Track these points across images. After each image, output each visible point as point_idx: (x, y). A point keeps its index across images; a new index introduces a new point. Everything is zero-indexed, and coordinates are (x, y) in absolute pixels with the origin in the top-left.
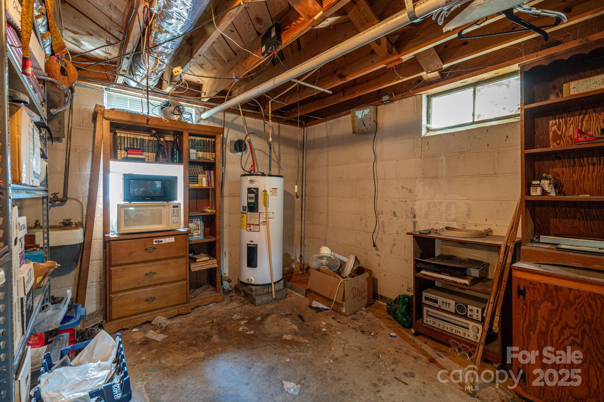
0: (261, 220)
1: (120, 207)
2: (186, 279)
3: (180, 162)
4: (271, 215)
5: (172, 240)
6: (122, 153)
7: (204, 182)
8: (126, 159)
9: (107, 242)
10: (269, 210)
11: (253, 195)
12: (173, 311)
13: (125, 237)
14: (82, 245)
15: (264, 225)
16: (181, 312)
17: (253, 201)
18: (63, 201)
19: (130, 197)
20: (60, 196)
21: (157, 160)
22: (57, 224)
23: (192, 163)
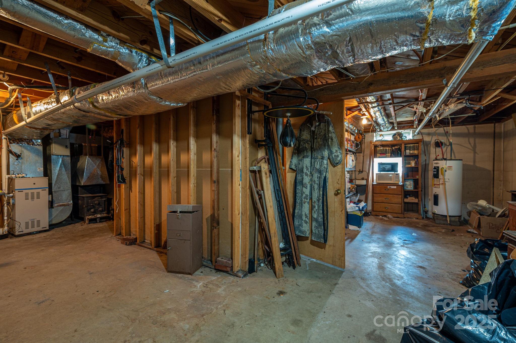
0: (441, 183)
1: (377, 174)
2: (401, 204)
3: (401, 156)
4: (447, 180)
5: (395, 187)
6: (378, 155)
7: (413, 164)
8: (379, 157)
9: (373, 185)
10: (446, 178)
11: (436, 170)
12: (395, 215)
13: (378, 184)
14: (366, 185)
15: (442, 185)
16: (399, 217)
17: (436, 173)
18: (362, 172)
19: (380, 170)
20: (361, 170)
21: (391, 157)
22: (360, 179)
23: (406, 156)
